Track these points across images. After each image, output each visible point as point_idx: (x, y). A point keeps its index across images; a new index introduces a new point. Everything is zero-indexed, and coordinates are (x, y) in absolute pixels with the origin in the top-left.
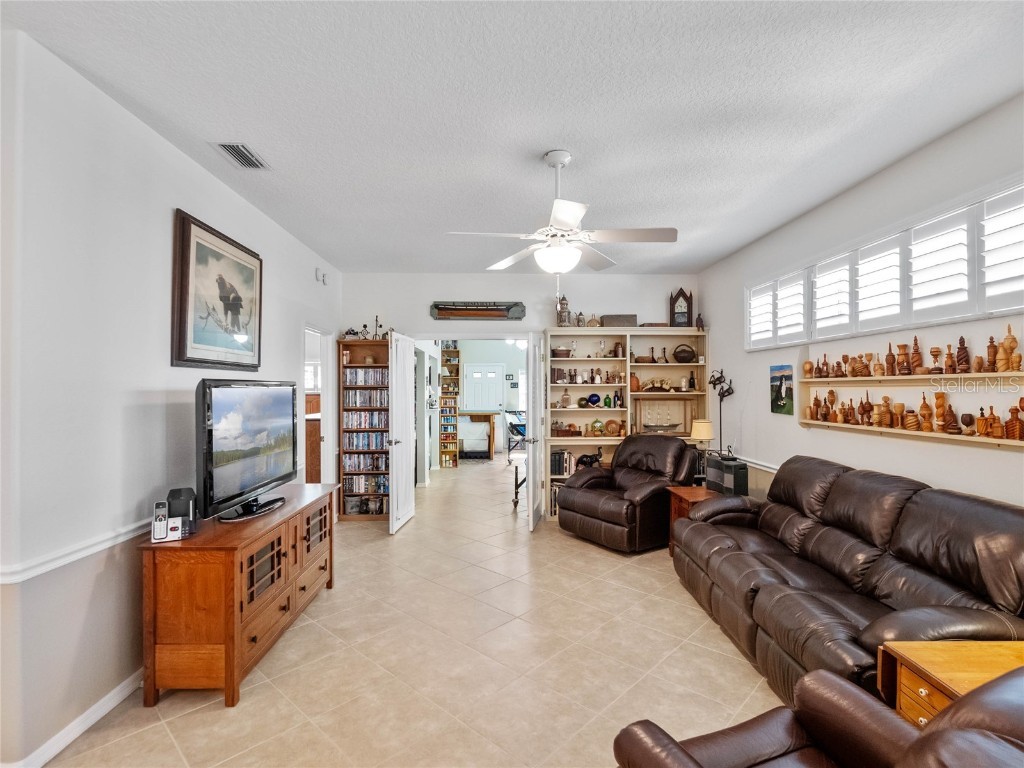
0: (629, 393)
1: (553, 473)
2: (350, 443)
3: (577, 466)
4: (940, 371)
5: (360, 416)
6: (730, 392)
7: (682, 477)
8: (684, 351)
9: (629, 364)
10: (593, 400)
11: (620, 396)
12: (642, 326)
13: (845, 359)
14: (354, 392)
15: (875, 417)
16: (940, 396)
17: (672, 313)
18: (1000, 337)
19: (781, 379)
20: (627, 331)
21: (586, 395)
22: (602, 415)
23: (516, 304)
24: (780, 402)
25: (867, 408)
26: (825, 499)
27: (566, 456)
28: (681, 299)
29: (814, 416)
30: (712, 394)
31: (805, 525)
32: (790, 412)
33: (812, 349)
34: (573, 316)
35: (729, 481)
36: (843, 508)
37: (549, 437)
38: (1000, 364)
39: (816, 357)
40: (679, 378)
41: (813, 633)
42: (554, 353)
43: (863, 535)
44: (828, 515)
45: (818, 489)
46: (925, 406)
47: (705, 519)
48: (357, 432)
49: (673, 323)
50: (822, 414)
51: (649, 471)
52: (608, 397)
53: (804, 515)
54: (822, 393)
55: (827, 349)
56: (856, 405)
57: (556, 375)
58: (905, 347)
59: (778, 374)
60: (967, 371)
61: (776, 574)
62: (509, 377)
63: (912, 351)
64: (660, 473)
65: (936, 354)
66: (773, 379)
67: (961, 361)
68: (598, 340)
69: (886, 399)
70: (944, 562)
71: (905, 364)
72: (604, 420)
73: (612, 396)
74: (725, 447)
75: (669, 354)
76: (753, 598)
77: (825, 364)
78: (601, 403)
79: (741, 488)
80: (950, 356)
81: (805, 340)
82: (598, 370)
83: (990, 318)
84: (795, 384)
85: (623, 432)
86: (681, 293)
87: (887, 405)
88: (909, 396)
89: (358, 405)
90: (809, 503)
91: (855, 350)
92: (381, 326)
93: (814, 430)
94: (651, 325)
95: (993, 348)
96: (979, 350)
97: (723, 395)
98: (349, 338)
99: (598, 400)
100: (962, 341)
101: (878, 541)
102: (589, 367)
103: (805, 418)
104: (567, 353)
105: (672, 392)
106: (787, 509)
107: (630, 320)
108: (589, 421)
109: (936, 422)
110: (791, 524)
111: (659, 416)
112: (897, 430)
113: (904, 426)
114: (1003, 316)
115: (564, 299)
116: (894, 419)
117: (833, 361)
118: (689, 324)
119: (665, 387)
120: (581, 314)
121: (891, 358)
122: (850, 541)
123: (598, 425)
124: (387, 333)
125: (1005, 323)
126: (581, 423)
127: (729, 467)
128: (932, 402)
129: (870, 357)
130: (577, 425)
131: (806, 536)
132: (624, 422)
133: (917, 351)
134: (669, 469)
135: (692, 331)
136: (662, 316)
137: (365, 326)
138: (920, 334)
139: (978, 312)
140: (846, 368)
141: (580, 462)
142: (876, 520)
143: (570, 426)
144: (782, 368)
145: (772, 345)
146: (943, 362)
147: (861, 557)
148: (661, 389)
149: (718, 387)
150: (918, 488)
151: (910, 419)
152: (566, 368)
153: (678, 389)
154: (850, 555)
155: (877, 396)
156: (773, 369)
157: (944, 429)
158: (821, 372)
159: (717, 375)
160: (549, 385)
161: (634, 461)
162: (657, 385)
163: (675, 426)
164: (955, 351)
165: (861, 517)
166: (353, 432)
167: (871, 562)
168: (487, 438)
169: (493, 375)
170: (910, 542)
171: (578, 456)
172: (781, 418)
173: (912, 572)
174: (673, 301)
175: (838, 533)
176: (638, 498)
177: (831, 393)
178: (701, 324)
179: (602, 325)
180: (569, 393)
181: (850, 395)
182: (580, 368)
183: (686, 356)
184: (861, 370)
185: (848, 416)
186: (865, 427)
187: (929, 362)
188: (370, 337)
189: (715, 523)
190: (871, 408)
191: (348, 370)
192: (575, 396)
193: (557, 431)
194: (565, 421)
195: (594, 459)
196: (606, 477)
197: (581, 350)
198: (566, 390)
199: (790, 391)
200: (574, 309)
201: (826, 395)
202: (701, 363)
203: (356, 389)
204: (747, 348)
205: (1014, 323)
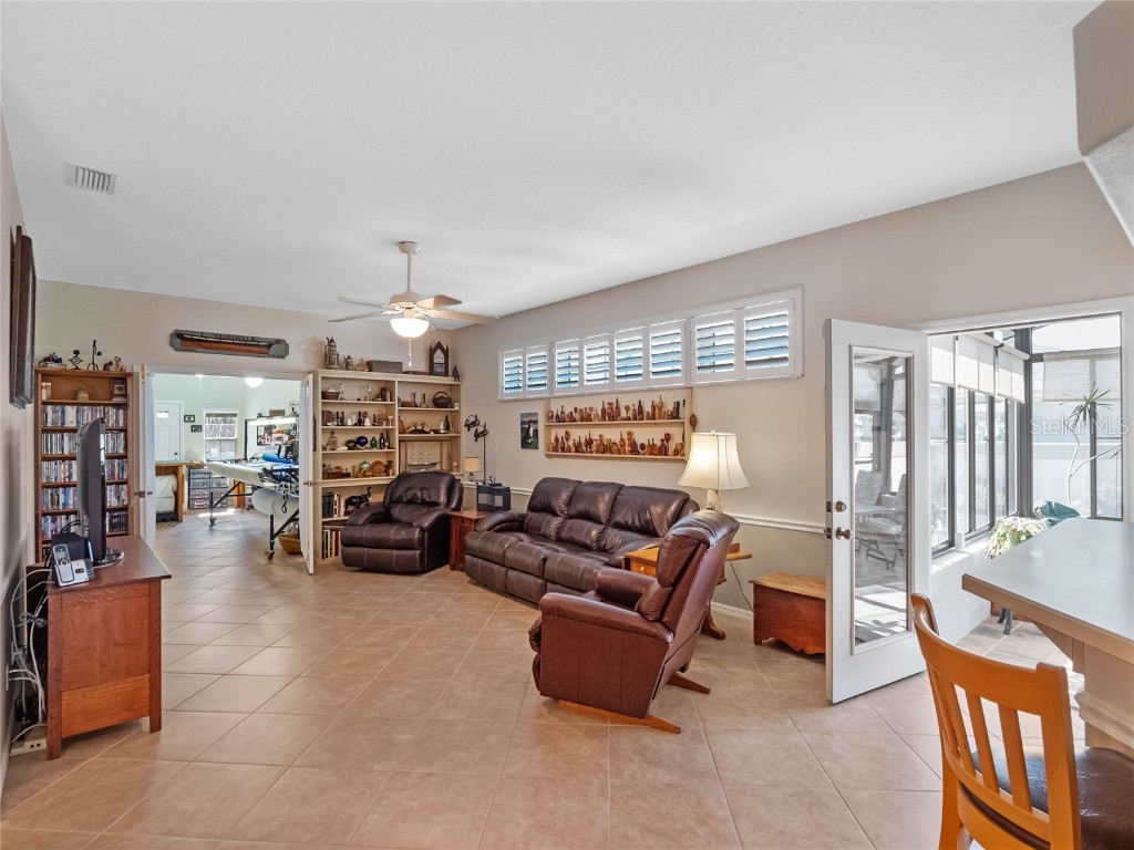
0: (397, 435)
1: (324, 516)
2: (55, 502)
3: (346, 506)
4: (628, 419)
5: (70, 467)
6: (484, 433)
7: (453, 505)
8: (441, 397)
9: (397, 408)
10: (361, 442)
11: (385, 439)
12: (407, 373)
13: (576, 409)
14: (59, 435)
15: (594, 448)
16: (630, 434)
17: (431, 363)
18: (657, 402)
19: (529, 422)
20: (396, 377)
21: (354, 437)
22: (369, 456)
23: (278, 341)
24: (528, 441)
25: (589, 442)
26: (569, 503)
27: (336, 498)
28: (439, 351)
29: (555, 449)
30: (466, 436)
31: (556, 522)
32: (536, 447)
33: (552, 401)
34: (341, 358)
35: (499, 501)
36: (580, 506)
37: (320, 480)
38: (657, 416)
39: (556, 408)
40: (436, 421)
41: (585, 569)
42: (325, 395)
43: (595, 519)
44: (572, 511)
45: (564, 496)
46: (622, 440)
47: (489, 530)
48: (65, 486)
49: (431, 372)
50: (559, 448)
51: (425, 503)
52: (374, 439)
53: (557, 515)
54: (561, 433)
55: (564, 402)
56: (583, 441)
57: (327, 417)
58: (610, 404)
59: (527, 419)
60: (642, 419)
61: (549, 548)
62: (189, 418)
63: (615, 406)
64: (435, 504)
65: (627, 408)
66: (522, 423)
67: (639, 414)
68: (364, 384)
69: (601, 436)
70: (637, 523)
71: (611, 415)
72: (371, 461)
73: (377, 439)
74: (488, 478)
75: (429, 398)
76: (544, 564)
77: (562, 413)
78: (368, 445)
79: (507, 506)
80: (634, 410)
81: (547, 395)
82: (366, 413)
83: (652, 390)
84: (541, 427)
85: (391, 472)
86: (439, 346)
87: (601, 440)
88: (613, 434)
89: (66, 452)
90: (560, 507)
91: (582, 404)
92: (99, 354)
93: (553, 459)
94: (415, 373)
95: (653, 407)
96: (647, 408)
97: (477, 436)
98: (52, 366)
99: (366, 442)
100: (640, 402)
101: (603, 521)
102: (357, 410)
103: (549, 450)
104: (336, 396)
105: (432, 434)
106: (544, 514)
107: (396, 367)
108: (356, 462)
109: (627, 448)
110: (549, 523)
111: (423, 456)
112: (608, 455)
113: (611, 452)
114: (657, 390)
115: (332, 341)
116: (606, 449)
117: (567, 412)
118: (446, 374)
119: (427, 429)
120: (349, 357)
121: (604, 410)
122: (588, 524)
123: (366, 466)
124: (111, 363)
125: (659, 394)
126: (347, 466)
127: (497, 490)
128: (626, 437)
129: (591, 409)
130: (344, 468)
131: (559, 530)
132: (390, 462)
133: (618, 407)
134: (443, 499)
135: (449, 380)
136: (423, 366)
137: (76, 352)
138: (619, 397)
139: (646, 387)
140: (577, 416)
141: (349, 502)
142: (602, 508)
143: (337, 468)
144: (530, 414)
145: (521, 397)
146: (631, 414)
147: (594, 533)
148: (422, 431)
149: (473, 430)
150: (621, 487)
151: (615, 448)
152: (334, 410)
153: (436, 431)
154: (589, 533)
155: (595, 434)
156: (522, 415)
157: (631, 452)
158: (560, 419)
159: (472, 419)
160: (320, 427)
161: (409, 495)
162: (419, 428)
163: (435, 464)
164: (637, 408)
165: (593, 509)
166: (58, 487)
167: (602, 533)
168: (172, 495)
169: (165, 415)
170: (619, 518)
171: (347, 497)
172: (529, 452)
173: (622, 533)
174: (432, 352)
175: (579, 521)
176: (426, 524)
177: (567, 433)
178: (456, 375)
179: (370, 370)
180: (335, 435)
181: (579, 434)
182: (347, 411)
183: (443, 402)
184: (586, 417)
185: (578, 448)
186: (589, 454)
187: (623, 413)
188: (83, 366)
189: (497, 531)
190: (592, 442)
191: (49, 408)
192: (341, 439)
193: (329, 474)
194: (333, 464)
195: (363, 499)
196: (383, 513)
197: (350, 393)
198: (333, 433)
199: (536, 431)
200: (342, 351)
201: (564, 435)
202: (457, 408)
203: (63, 431)
204: (500, 398)
205: (662, 393)
